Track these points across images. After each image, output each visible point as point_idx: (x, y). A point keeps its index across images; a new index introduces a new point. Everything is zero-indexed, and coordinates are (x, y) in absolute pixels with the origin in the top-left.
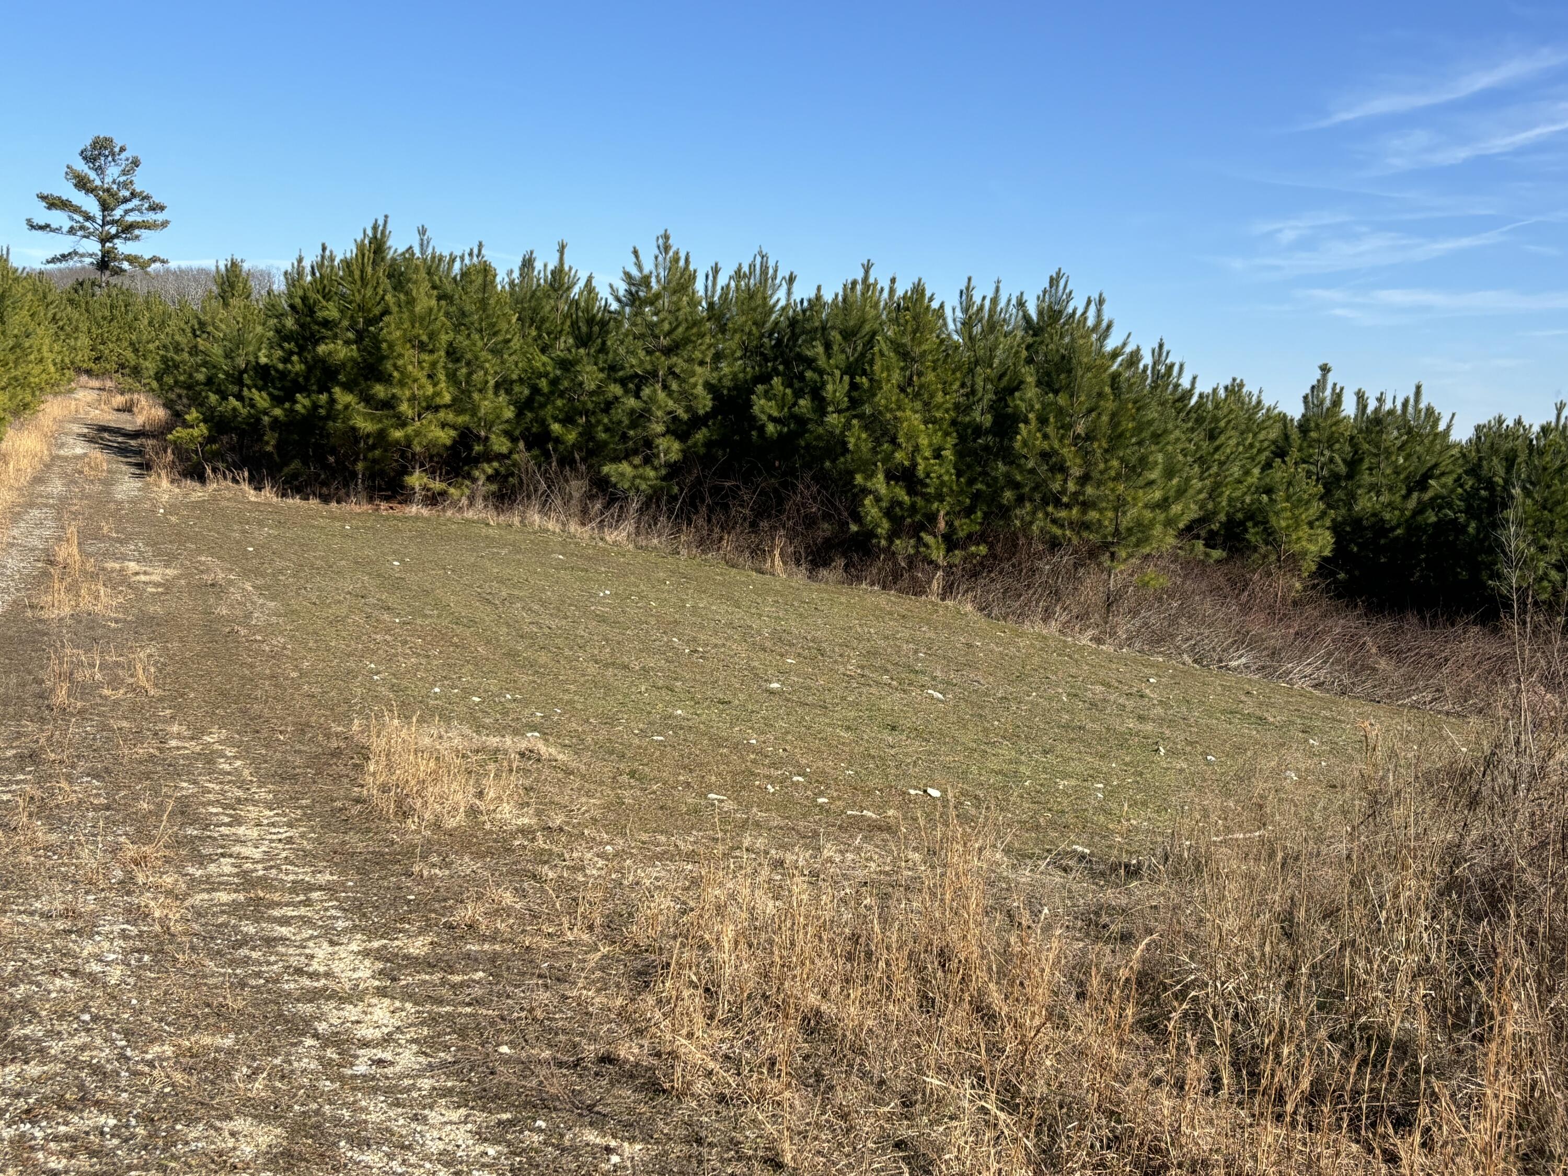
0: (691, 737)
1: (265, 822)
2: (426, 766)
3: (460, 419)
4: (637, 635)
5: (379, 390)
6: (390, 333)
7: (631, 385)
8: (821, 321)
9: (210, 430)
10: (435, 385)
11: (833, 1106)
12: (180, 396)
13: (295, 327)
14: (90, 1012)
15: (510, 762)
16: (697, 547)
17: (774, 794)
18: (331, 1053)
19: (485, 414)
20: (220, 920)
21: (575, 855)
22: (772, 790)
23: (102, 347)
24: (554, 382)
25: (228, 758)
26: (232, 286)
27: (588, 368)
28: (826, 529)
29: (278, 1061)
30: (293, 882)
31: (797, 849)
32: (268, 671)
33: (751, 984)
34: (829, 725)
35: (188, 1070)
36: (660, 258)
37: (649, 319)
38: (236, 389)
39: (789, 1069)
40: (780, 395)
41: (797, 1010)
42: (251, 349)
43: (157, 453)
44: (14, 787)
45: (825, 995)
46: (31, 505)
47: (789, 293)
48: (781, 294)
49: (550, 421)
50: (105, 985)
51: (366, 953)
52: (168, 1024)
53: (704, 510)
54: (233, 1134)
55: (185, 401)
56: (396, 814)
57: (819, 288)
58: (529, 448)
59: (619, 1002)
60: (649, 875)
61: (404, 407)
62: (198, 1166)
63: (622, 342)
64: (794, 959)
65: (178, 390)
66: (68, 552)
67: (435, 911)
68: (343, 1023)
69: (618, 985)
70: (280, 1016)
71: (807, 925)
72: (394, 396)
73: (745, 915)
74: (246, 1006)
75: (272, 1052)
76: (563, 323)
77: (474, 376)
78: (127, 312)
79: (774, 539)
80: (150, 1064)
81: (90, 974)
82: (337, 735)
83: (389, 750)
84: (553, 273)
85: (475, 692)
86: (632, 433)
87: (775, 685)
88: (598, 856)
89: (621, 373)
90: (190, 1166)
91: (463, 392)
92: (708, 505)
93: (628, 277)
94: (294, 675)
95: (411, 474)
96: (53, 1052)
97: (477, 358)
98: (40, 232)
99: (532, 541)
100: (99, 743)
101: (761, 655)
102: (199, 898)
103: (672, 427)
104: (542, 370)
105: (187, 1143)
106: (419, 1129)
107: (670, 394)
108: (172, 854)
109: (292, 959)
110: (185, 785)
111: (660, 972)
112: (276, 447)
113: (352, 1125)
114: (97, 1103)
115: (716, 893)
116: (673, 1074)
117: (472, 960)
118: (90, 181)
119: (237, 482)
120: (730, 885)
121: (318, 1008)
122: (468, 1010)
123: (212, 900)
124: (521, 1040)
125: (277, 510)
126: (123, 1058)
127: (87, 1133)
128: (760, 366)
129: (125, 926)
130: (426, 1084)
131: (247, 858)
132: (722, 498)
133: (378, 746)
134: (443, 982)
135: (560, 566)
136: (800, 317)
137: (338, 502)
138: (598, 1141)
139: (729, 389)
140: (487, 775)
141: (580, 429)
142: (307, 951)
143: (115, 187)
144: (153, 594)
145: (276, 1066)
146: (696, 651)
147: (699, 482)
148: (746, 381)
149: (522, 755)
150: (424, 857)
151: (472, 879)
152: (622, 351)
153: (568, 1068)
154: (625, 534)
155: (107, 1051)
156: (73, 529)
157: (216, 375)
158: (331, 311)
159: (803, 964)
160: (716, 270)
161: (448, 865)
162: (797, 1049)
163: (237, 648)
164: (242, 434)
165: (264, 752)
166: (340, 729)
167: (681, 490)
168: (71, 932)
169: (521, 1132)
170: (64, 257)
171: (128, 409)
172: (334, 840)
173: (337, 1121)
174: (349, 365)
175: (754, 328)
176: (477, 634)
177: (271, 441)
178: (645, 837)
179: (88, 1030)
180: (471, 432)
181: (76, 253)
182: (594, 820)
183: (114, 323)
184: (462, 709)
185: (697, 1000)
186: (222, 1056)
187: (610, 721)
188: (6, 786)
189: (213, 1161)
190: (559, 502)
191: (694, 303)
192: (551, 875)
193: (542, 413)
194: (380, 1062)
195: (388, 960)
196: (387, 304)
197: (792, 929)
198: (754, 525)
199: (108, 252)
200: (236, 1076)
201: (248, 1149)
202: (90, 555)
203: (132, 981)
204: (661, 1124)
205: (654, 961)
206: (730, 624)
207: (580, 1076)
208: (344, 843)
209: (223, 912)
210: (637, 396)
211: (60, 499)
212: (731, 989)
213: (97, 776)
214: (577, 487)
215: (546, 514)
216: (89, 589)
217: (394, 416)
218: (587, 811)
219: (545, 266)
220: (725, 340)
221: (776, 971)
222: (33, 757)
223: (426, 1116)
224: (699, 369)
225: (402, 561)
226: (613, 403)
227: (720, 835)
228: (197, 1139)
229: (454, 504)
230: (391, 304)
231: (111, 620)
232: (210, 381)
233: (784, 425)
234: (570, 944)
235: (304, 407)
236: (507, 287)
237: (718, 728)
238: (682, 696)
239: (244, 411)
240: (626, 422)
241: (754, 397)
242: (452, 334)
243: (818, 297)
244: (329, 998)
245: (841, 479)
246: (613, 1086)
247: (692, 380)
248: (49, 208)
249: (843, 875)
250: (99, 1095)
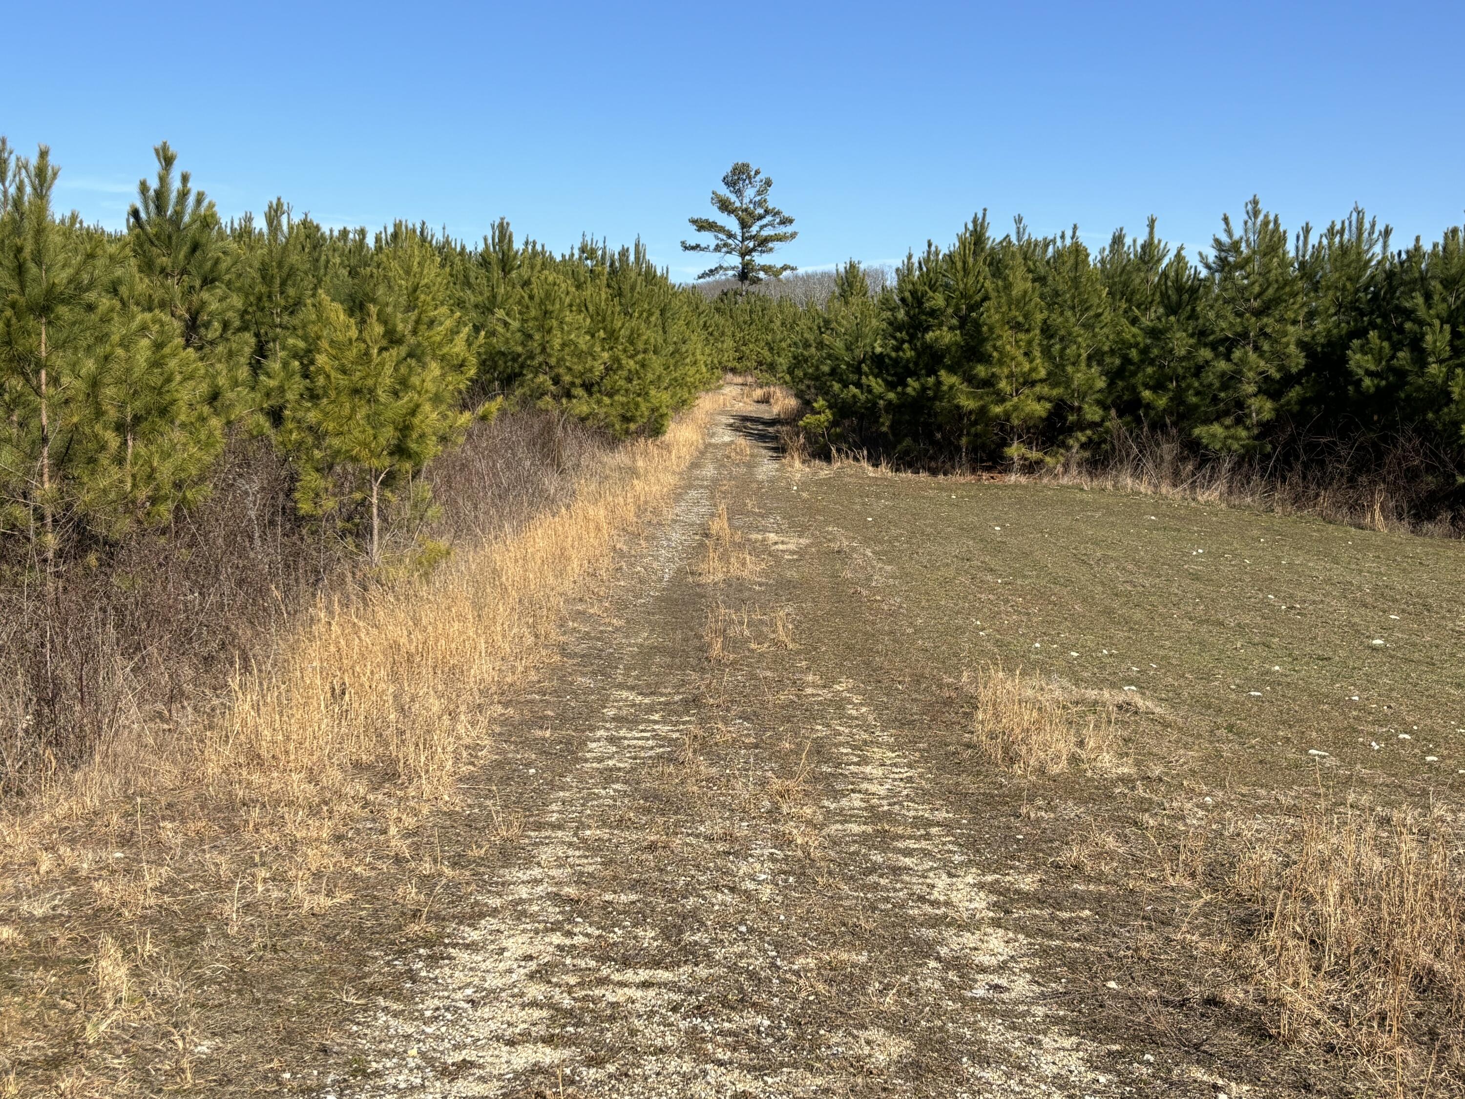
0: (1290, 693)
1: (889, 762)
2: (1029, 716)
3: (1055, 392)
4: (1231, 592)
5: (981, 370)
6: (989, 317)
7: (1221, 349)
8: (1421, 272)
9: (833, 414)
10: (1031, 362)
11: (1449, 1066)
12: (809, 387)
13: (906, 318)
14: (746, 925)
15: (1108, 714)
16: (1293, 505)
17: (1378, 751)
18: (952, 975)
19: (1079, 385)
20: (852, 849)
21: (1175, 804)
22: (1377, 747)
23: (744, 348)
24: (1144, 351)
25: (855, 705)
26: (850, 285)
27: (1178, 335)
28: (1430, 482)
29: (906, 979)
30: (914, 818)
31: (1404, 807)
32: (887, 628)
33: (1359, 939)
34: (1437, 682)
35: (830, 982)
36: (1250, 223)
37: (1239, 282)
38: (856, 377)
39: (1401, 1025)
40: (1377, 348)
41: (1408, 968)
42: (868, 341)
43: (791, 438)
44: (682, 727)
45: (1438, 954)
46: (690, 487)
47: (1385, 246)
48: (1377, 249)
49: (1141, 388)
50: (758, 901)
51: (981, 886)
52: (811, 939)
53: (1299, 467)
54: (868, 1043)
55: (813, 390)
56: (1003, 760)
57: (1418, 239)
58: (1120, 415)
59: (1223, 947)
60: (1249, 827)
61: (1003, 384)
62: (839, 1068)
63: (1212, 307)
64: (1404, 917)
65: (807, 382)
66: (720, 526)
67: (1042, 851)
68: (962, 949)
69: (1221, 932)
70: (906, 938)
71: (1417, 883)
72: (993, 375)
73: (1350, 870)
74: (876, 928)
75: (900, 970)
76: (1153, 294)
77: (1068, 351)
78: (763, 315)
79: (1373, 494)
80: (797, 973)
81: (746, 891)
82: (949, 685)
83: (995, 701)
84: (1143, 247)
85: (1074, 647)
86: (1223, 395)
87: (1378, 642)
88: (1198, 806)
89: (1211, 338)
90: (832, 1068)
91: (1057, 367)
92: (1303, 462)
93: (1218, 243)
94: (910, 631)
95: (1010, 445)
96: (717, 957)
97: (1070, 334)
98: (692, 252)
99: (1125, 504)
100: (748, 690)
101: (1363, 611)
102: (834, 829)
103: (1264, 387)
104: (1132, 341)
105: (829, 1047)
106: (1034, 1052)
107: (1261, 354)
108: (810, 789)
109: (915, 887)
110: (819, 727)
111: (1264, 922)
112: (891, 427)
113: (972, 1044)
114: (754, 1005)
115: (1319, 847)
116: (1279, 1020)
117: (1079, 899)
118: (730, 203)
119: (858, 460)
120: (1334, 840)
121: (940, 933)
122: (1077, 945)
123: (845, 830)
124: (1128, 977)
125: (892, 484)
126: (773, 966)
127: (747, 1031)
128: (1355, 320)
129: (773, 850)
130: (1040, 1011)
131: (874, 794)
132: (1317, 455)
133: (985, 696)
134: (1053, 918)
135: (1153, 527)
136: (1398, 270)
137: (945, 474)
138: (1205, 1078)
139: (1323, 346)
140: (1086, 725)
141: (1171, 394)
142: (929, 881)
143: (751, 206)
144: (789, 561)
145: (904, 984)
146: (1292, 608)
147: (1293, 439)
148: (1341, 337)
149: (1120, 707)
150: (1031, 800)
151: (1076, 823)
152: (1211, 315)
153: (1175, 1007)
154: (1217, 493)
155: (761, 959)
156: (722, 507)
157: (839, 365)
158: (938, 300)
159: (1413, 922)
160: (1307, 230)
161: (1053, 809)
162: (1409, 1006)
163: (860, 607)
164: (861, 418)
165: (885, 700)
166: (951, 680)
167: (1274, 448)
168: (729, 853)
169: (1131, 1064)
170: (712, 272)
171: (765, 400)
172: (949, 780)
173: (960, 1039)
174: (953, 349)
175: (1348, 285)
176: (1074, 592)
177: (885, 424)
178: (1245, 790)
179: (745, 940)
180: (1065, 404)
181: (721, 267)
182: (1193, 772)
183: (753, 327)
184: (1060, 663)
185: (1302, 951)
186: (857, 971)
187: (1207, 676)
188: (675, 726)
189: (852, 1065)
190: (1150, 465)
191: (1284, 264)
192: (1152, 822)
193: (1133, 381)
194: (996, 987)
195: (1001, 894)
196: (986, 291)
197: (1400, 886)
198: (1351, 480)
199: (747, 264)
200: (870, 990)
201: (882, 1057)
202: (737, 528)
203: (779, 898)
204: (1268, 1067)
205: (1257, 911)
206: (1328, 581)
207: (1186, 1015)
208: (957, 784)
209: (855, 842)
210: (1229, 359)
211: (712, 481)
212: (1337, 942)
213: (747, 719)
214: (1168, 450)
215: (1138, 478)
216: (738, 558)
217: (994, 393)
218: (1185, 763)
219: (1135, 241)
220: (1318, 298)
221: (1385, 928)
222: (695, 701)
223: (1040, 1041)
224: (1291, 329)
225: (1003, 526)
226: (1203, 367)
227: (1322, 791)
228: (838, 1045)
229: (1050, 471)
230: (990, 290)
231: (756, 583)
232: (833, 372)
233: (1382, 379)
234: (1173, 890)
235: (914, 389)
236: (1099, 265)
237: (1318, 684)
238: (1279, 653)
239: (863, 397)
240: (1217, 384)
241: (1349, 352)
242: (1046, 313)
243: (1417, 248)
244: (949, 925)
245: (1445, 430)
246: (1219, 1027)
247: (1284, 340)
248: (699, 230)
249: (1455, 834)
250: (755, 997)
